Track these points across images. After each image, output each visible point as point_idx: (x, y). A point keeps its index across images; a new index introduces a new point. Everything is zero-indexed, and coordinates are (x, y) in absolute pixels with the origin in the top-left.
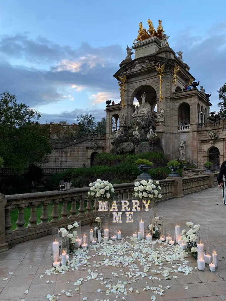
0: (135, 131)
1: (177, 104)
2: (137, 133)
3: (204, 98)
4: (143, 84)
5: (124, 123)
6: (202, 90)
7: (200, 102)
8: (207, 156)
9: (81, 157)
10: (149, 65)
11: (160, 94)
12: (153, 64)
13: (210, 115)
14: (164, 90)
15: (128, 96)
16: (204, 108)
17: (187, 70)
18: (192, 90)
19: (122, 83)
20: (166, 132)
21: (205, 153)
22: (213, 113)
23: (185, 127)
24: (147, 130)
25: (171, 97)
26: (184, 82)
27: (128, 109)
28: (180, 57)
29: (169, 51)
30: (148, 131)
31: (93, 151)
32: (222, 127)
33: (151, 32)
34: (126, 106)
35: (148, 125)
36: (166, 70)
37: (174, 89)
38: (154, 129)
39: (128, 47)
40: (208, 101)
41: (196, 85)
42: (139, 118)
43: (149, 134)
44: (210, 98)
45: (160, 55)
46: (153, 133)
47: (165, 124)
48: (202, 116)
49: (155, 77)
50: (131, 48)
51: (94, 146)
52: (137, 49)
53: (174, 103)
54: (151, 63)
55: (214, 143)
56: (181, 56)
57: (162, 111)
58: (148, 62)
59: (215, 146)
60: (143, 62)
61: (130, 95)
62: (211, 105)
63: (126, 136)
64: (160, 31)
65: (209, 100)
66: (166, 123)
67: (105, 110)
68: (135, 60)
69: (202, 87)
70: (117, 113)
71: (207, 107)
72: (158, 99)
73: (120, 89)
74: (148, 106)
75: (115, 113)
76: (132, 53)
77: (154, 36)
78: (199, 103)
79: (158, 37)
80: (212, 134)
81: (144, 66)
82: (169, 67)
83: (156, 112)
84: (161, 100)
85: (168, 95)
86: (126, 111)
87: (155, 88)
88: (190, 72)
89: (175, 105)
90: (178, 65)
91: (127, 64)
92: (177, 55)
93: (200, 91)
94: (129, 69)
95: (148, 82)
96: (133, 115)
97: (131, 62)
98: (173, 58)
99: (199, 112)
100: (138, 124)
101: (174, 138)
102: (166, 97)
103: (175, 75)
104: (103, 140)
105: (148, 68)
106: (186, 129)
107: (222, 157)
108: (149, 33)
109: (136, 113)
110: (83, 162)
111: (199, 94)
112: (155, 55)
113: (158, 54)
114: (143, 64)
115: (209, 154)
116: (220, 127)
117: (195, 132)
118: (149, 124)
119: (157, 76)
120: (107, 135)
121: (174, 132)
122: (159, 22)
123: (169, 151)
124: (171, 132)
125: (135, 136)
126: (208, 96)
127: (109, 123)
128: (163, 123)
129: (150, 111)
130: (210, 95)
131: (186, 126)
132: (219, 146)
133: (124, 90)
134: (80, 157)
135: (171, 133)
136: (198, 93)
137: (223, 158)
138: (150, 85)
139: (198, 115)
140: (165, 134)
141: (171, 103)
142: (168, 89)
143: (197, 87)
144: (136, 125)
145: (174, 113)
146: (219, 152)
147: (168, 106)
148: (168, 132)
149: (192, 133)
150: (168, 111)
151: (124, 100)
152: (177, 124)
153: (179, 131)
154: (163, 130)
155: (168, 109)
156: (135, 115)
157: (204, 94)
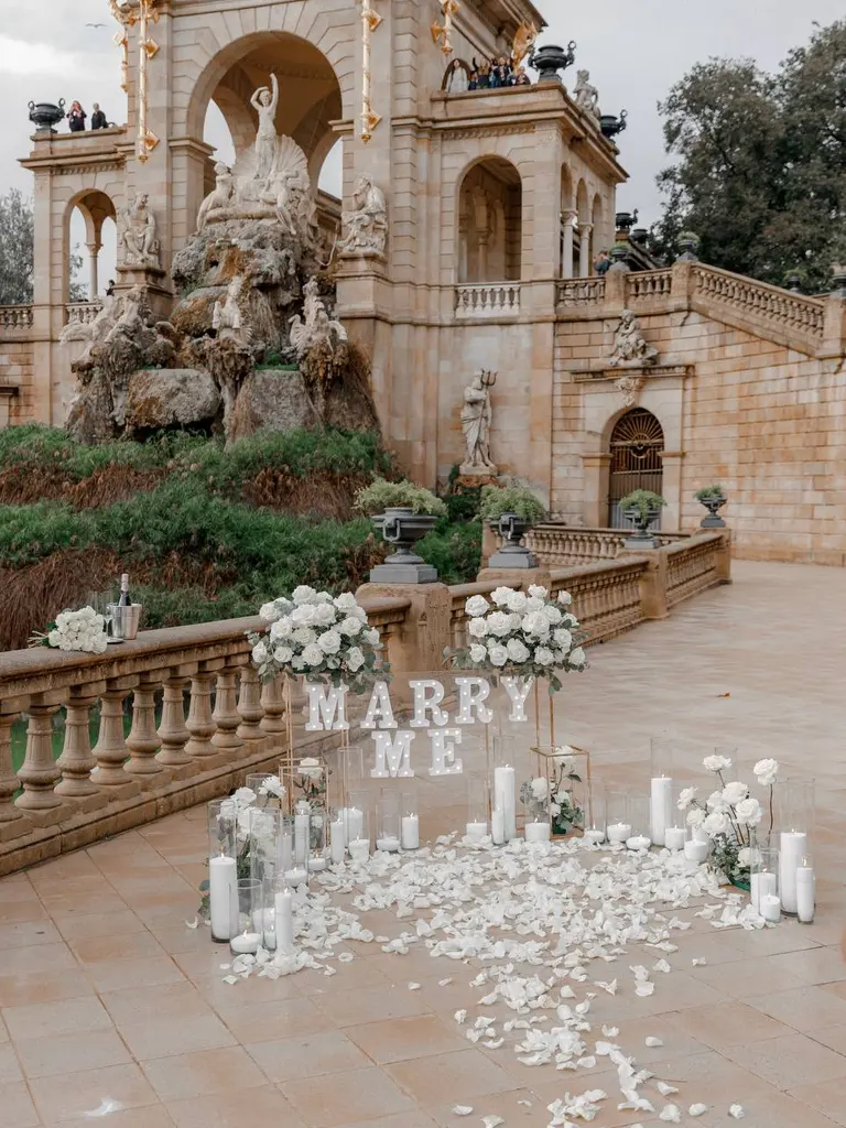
1: (457, 159)
3: (593, 140)
4: (263, 27)
5: (149, 253)
6: (583, 93)
7: (572, 160)
8: (602, 458)
11: (363, 96)
14: (385, 71)
15: (172, 91)
16: (591, 193)
18: (535, 90)
20: (391, 319)
21: (590, 438)
23: (493, 294)
24: (286, 298)
25: (422, 121)
26: (489, 37)
27: (171, 167)
30: (298, 305)
32: (683, 303)
34: (163, 149)
35: (292, 271)
37: (433, 76)
38: (329, 295)
40: (612, 154)
41: (555, 60)
42: (242, 225)
43: (303, 320)
44: (618, 139)
46: (323, 321)
47: (387, 272)
48: (577, 238)
53: (437, 156)
55: (640, 389)
57: (374, 198)
59: (644, 404)
61: (187, 86)
62: (623, 176)
65: (617, 152)
66: (390, 266)
67: (22, 161)
70: (102, 181)
71: (604, 186)
72: (351, 122)
73: (125, 43)
74: (294, 156)
75: (89, 185)
78: (569, 164)
80: (632, 339)
83: (339, 202)
84: (364, 131)
85: (405, 108)
86: (160, 176)
87: (332, 58)
89: (442, 169)
93: (573, 97)
95: (290, 18)
96: (202, 208)
99: (564, 219)
100: (236, 261)
101: (433, 354)
102: (393, 119)
104: (9, 348)
106: (497, 307)
107: (677, 461)
109: (219, 192)
111: (570, 115)
115: (612, 448)
116: (672, 303)
117: (542, 325)
118: (297, 265)
120: (41, 317)
121: (435, 320)
123: (407, 426)
124: (421, 317)
125: (224, 334)
126: (612, 127)
127: (52, 240)
128: (379, 267)
129: (302, 191)
130: (622, 125)
131: (496, 288)
132: (663, 401)
133: (149, 48)
135: (416, 325)
136: (566, 110)
137: (682, 465)
138: (302, 34)
139: (561, 233)
140: (388, 327)
141: (423, 155)
142: (406, 74)
143: (559, 71)
144: (222, 265)
145: (436, 210)
146: (660, 434)
147: (406, 171)
148: (405, 316)
149: (529, 327)
150: (404, 201)
151: (146, 110)
152: (450, 278)
153: (461, 314)
154: (376, 306)
155: (404, 185)
156: (217, 205)
157: (590, 116)
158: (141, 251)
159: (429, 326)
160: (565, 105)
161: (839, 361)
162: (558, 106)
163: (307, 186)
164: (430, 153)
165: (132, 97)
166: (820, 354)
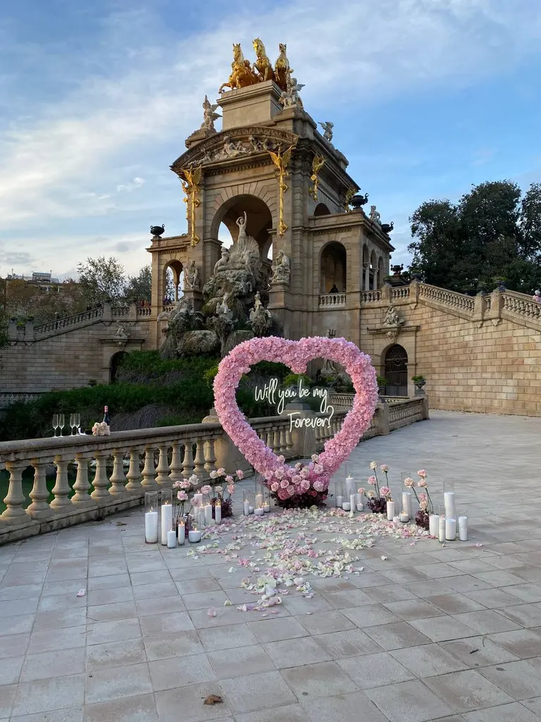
0: (221, 304)
1: (319, 244)
2: (224, 307)
3: (378, 234)
4: (241, 193)
5: (195, 284)
6: (373, 215)
7: (368, 241)
8: (381, 366)
9: (86, 365)
10: (255, 148)
11: (280, 219)
12: (265, 147)
13: (392, 273)
14: (289, 209)
15: (205, 220)
16: (378, 256)
17: (342, 165)
18: (351, 213)
19: (190, 187)
20: (293, 309)
21: (376, 358)
22: (397, 269)
23: (335, 298)
24: (249, 301)
25: (305, 228)
26: (335, 194)
27: (205, 250)
28: (328, 134)
29: (301, 119)
31: (117, 350)
32: (415, 300)
33: (261, 70)
34: (201, 244)
35: (251, 290)
36: (293, 164)
37: (311, 210)
38: (265, 300)
39: (207, 101)
40: (387, 241)
41: (360, 201)
42: (232, 272)
45: (280, 127)
47: (290, 290)
48: (372, 273)
49: (270, 177)
50: (213, 102)
51: (118, 337)
52: (227, 108)
53: (311, 242)
54: (260, 144)
55: (397, 336)
56: (331, 133)
57: (285, 260)
58: (253, 141)
59: (398, 343)
60: (241, 139)
61: (211, 217)
62: (392, 249)
63: (199, 315)
64: (283, 71)
65: (390, 239)
66: (292, 288)
67: (147, 249)
68: (223, 133)
69: (373, 208)
70: (178, 256)
71: (384, 253)
72: (276, 230)
73: (187, 201)
74: (254, 246)
75: (173, 258)
76: (216, 116)
77: (267, 79)
78: (367, 244)
79: (277, 83)
80: (393, 315)
81: (244, 149)
82: (300, 157)
83: (271, 261)
84: (281, 233)
85: (298, 223)
86: (200, 253)
87: (268, 204)
88: (348, 171)
89: (313, 247)
90: (321, 152)
91: (204, 143)
92: (321, 131)
93: (369, 217)
94: (208, 153)
95: (252, 189)
96: (216, 265)
97: (214, 137)
98: (312, 137)
99: (365, 266)
100: (228, 287)
101: (310, 323)
102: (293, 228)
103: (314, 177)
104: (141, 323)
105: (252, 154)
106: (336, 304)
107: (414, 367)
108: (256, 72)
109: (223, 259)
110: (91, 378)
111: (366, 223)
112: (270, 126)
113: (277, 122)
114: (241, 144)
115: (386, 362)
116: (410, 300)
117: (355, 311)
118: (253, 289)
119: (274, 176)
120: (154, 310)
121: (310, 309)
122: (280, 47)
124: (305, 308)
125: (221, 316)
126: (387, 228)
127: (159, 281)
128: (287, 288)
129: (257, 258)
130: (392, 228)
131: (336, 296)
132: (406, 342)
133: (195, 202)
134: (81, 365)
135: (303, 311)
136: (364, 221)
137: (416, 369)
138: (256, 195)
139: (364, 271)
140: (291, 313)
141: (305, 242)
142: (298, 209)
143: (362, 206)
144: (222, 289)
145: (311, 264)
146: (406, 356)
147: (298, 248)
148: (298, 308)
149: (349, 311)
150: (297, 261)
151: (195, 227)
152: (317, 292)
153: (321, 307)
154: (285, 304)
155: (298, 254)
156: (222, 264)
157: (377, 224)
158: (192, 284)
159: (308, 312)
160: (364, 219)
161: (481, 322)
162: (361, 220)
163: (258, 256)
164: (308, 241)
165: (189, 222)
166: (472, 319)
